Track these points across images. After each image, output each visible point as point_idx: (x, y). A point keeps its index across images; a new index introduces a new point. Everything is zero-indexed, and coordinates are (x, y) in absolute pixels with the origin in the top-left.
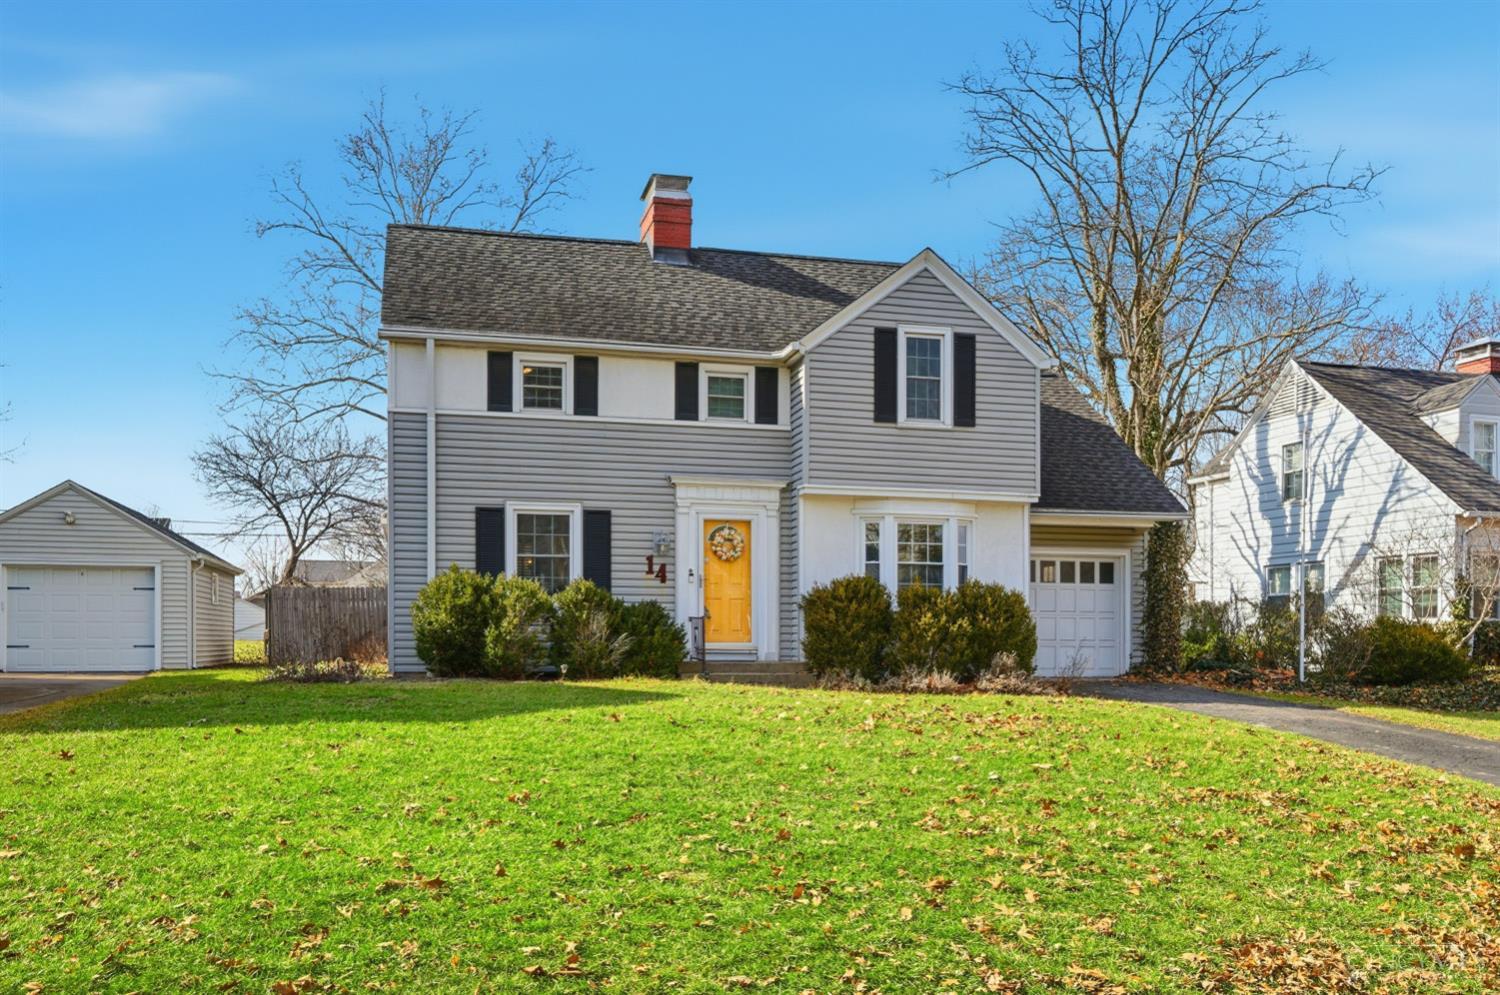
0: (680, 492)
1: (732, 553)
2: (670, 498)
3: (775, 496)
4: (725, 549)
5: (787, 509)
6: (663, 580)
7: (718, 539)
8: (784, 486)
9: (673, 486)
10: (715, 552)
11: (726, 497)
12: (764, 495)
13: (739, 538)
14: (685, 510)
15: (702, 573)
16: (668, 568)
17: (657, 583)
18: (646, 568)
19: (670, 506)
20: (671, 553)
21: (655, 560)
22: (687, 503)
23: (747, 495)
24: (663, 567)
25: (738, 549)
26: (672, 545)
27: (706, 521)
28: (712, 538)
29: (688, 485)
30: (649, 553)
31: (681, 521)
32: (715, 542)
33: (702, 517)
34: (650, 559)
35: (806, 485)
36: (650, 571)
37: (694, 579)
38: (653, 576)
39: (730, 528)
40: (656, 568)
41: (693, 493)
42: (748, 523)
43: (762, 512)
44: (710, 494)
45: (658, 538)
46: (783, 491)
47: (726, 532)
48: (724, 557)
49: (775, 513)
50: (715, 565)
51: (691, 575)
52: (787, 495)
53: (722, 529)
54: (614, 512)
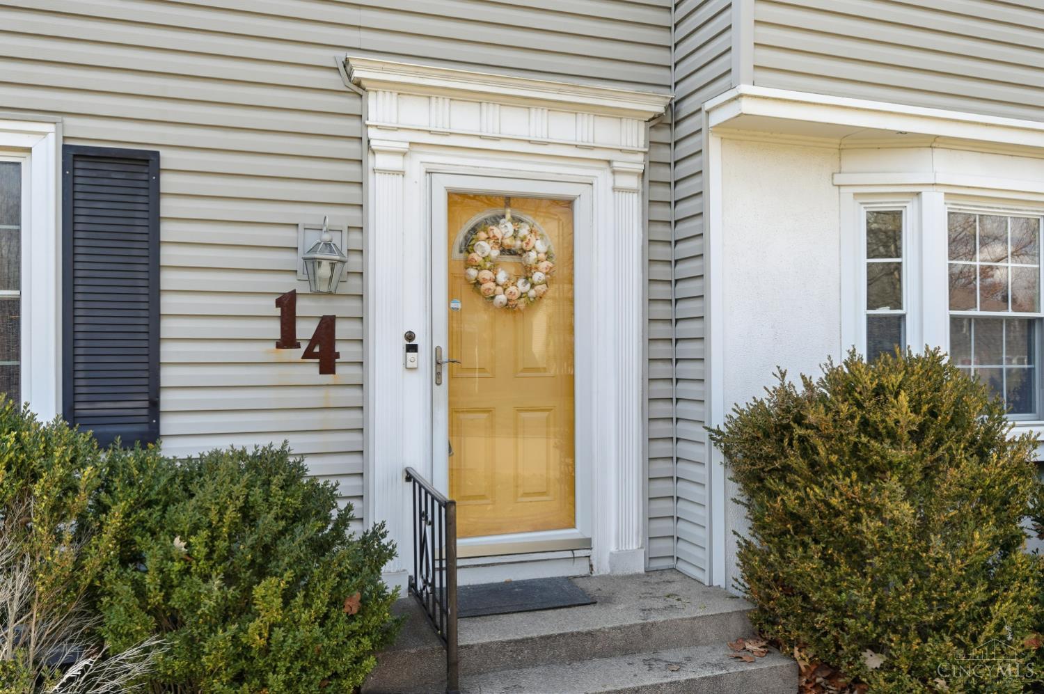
0: (380, 108)
1: (522, 287)
2: (351, 126)
3: (634, 136)
4: (502, 277)
5: (664, 174)
6: (328, 367)
7: (485, 248)
8: (660, 109)
9: (358, 89)
10: (478, 283)
11: (508, 131)
12: (607, 133)
13: (540, 246)
14: (395, 163)
15: (441, 341)
16: (342, 330)
17: (311, 370)
18: (274, 329)
19: (351, 149)
20: (353, 285)
21: (302, 307)
22: (400, 141)
23: (565, 128)
24: (327, 326)
25: (538, 276)
26: (354, 262)
27: (457, 199)
28: (468, 247)
29: (402, 90)
30: (285, 284)
31: (381, 191)
32: (477, 256)
33: (442, 184)
34: (287, 303)
35: (745, 88)
36: (288, 340)
37: (423, 358)
38: (297, 354)
39: (516, 220)
40: (305, 330)
41: (415, 113)
42: (568, 204)
43: (603, 179)
44: (465, 119)
45: (312, 238)
46: (655, 122)
47: (505, 230)
48: (501, 298)
49: (633, 182)
50: (478, 320)
51: (412, 348)
52: (664, 135)
53: (496, 220)
54: (168, 159)
